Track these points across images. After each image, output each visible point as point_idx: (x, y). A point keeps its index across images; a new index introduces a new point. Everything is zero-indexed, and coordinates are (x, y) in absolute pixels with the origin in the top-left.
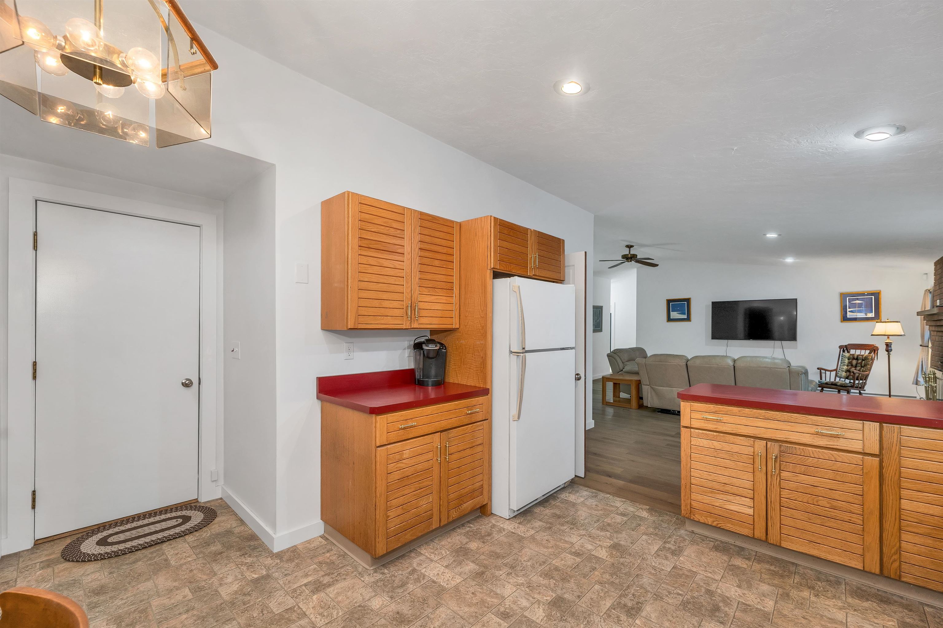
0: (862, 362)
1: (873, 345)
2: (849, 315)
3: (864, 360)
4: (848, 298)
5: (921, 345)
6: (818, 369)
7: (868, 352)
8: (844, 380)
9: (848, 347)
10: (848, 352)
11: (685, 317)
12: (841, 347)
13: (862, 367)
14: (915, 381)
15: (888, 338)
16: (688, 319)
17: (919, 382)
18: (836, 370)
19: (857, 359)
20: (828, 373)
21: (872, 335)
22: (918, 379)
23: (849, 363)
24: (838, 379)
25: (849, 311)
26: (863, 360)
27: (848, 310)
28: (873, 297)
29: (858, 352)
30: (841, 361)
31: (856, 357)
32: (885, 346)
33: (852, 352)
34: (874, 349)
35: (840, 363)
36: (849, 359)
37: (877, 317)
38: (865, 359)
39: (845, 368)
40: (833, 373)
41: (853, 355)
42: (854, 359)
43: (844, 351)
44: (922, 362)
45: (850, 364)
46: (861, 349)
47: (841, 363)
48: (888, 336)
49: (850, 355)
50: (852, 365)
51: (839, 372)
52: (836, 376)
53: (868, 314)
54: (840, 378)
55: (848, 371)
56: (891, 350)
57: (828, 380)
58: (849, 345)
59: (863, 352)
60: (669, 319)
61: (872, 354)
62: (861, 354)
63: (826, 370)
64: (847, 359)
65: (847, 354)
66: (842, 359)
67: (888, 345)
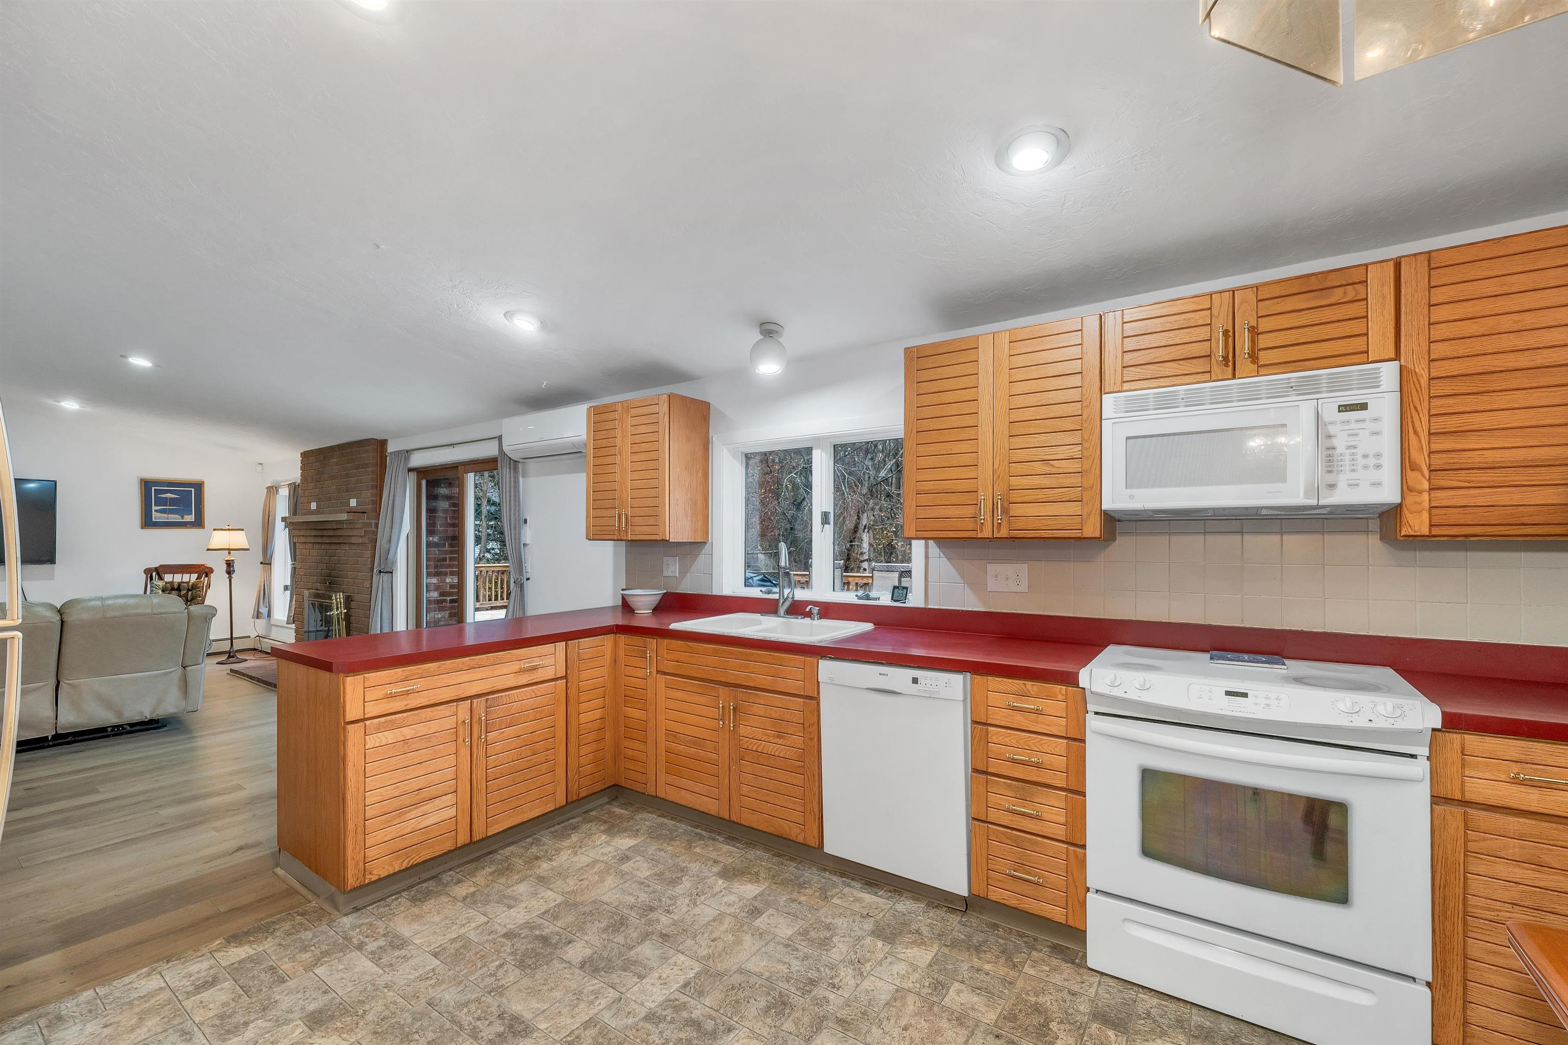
0: (187, 593)
1: (204, 565)
3: (191, 590)
4: (153, 488)
5: (261, 563)
7: (194, 576)
9: (160, 570)
10: (161, 578)
12: (147, 571)
14: (256, 613)
15: (229, 553)
17: (261, 613)
19: (178, 589)
21: (208, 550)
22: (260, 610)
25: (155, 511)
26: (189, 590)
27: (154, 508)
28: (193, 490)
29: (178, 578)
31: (176, 587)
32: (225, 566)
33: (168, 578)
34: (205, 571)
36: (164, 591)
37: (199, 523)
38: (194, 587)
41: (172, 583)
42: (172, 588)
43: (153, 578)
44: (264, 585)
46: (182, 573)
48: (229, 550)
49: (166, 583)
53: (185, 516)
56: (234, 571)
58: (161, 566)
59: (186, 577)
61: (202, 579)
62: (184, 580)
64: (159, 591)
65: (159, 583)
66: (151, 589)
67: (229, 564)
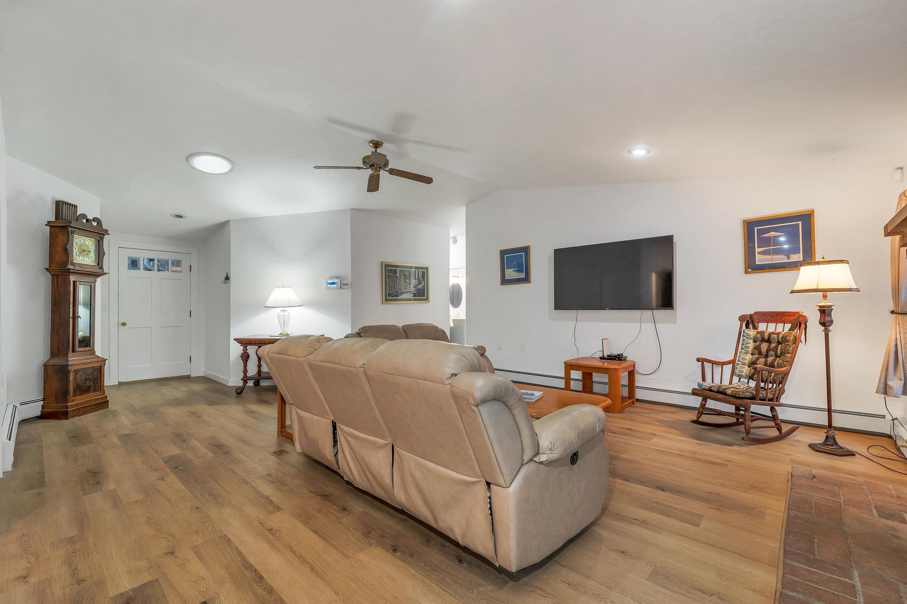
0: (777, 347)
1: (798, 313)
2: (760, 259)
3: (781, 344)
4: (756, 229)
5: (892, 312)
6: (698, 360)
7: (788, 326)
8: (746, 380)
9: (755, 317)
10: (755, 328)
11: (522, 275)
12: (742, 318)
13: (777, 356)
14: (882, 386)
15: (825, 297)
16: (527, 279)
17: (891, 388)
18: (732, 362)
19: (769, 341)
20: (717, 370)
21: (792, 292)
22: (889, 383)
23: (755, 348)
24: (736, 379)
25: (759, 253)
26: (779, 343)
27: (757, 250)
28: (800, 223)
29: (771, 328)
30: (743, 344)
31: (766, 337)
32: (818, 315)
33: (762, 327)
34: (798, 322)
35: (740, 349)
36: (755, 342)
38: (782, 341)
39: (748, 357)
40: (728, 369)
41: (762, 333)
42: (763, 340)
43: (747, 327)
44: (896, 346)
45: (757, 348)
46: (777, 322)
47: (742, 349)
48: (824, 292)
49: (758, 333)
50: (760, 353)
51: (738, 367)
52: (733, 373)
53: (792, 256)
54: (740, 377)
55: (752, 364)
56: (831, 322)
57: (717, 382)
58: (756, 313)
59: (780, 328)
60: (505, 281)
61: (795, 331)
62: (777, 331)
63: (713, 363)
64: (751, 341)
65: (752, 332)
66: (744, 340)
67: (825, 312)
